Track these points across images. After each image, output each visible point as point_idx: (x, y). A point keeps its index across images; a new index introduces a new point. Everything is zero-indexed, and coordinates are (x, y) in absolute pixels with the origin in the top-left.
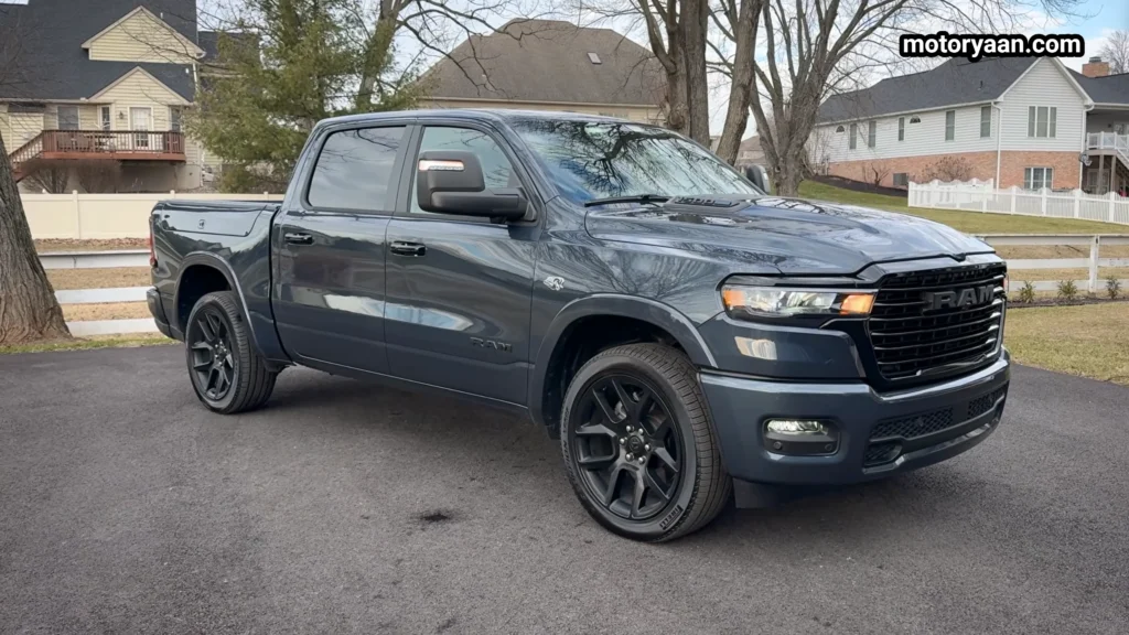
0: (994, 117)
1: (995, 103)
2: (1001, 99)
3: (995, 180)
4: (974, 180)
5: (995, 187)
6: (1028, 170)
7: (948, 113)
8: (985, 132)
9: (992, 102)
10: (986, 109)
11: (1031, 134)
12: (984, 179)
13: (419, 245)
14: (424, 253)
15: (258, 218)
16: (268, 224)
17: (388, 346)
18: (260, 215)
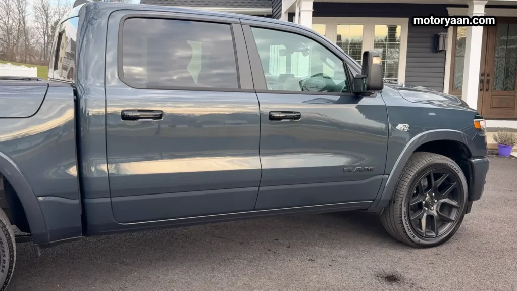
13: (295, 112)
14: (299, 118)
15: (46, 98)
16: (72, 103)
17: (261, 189)
18: (48, 94)
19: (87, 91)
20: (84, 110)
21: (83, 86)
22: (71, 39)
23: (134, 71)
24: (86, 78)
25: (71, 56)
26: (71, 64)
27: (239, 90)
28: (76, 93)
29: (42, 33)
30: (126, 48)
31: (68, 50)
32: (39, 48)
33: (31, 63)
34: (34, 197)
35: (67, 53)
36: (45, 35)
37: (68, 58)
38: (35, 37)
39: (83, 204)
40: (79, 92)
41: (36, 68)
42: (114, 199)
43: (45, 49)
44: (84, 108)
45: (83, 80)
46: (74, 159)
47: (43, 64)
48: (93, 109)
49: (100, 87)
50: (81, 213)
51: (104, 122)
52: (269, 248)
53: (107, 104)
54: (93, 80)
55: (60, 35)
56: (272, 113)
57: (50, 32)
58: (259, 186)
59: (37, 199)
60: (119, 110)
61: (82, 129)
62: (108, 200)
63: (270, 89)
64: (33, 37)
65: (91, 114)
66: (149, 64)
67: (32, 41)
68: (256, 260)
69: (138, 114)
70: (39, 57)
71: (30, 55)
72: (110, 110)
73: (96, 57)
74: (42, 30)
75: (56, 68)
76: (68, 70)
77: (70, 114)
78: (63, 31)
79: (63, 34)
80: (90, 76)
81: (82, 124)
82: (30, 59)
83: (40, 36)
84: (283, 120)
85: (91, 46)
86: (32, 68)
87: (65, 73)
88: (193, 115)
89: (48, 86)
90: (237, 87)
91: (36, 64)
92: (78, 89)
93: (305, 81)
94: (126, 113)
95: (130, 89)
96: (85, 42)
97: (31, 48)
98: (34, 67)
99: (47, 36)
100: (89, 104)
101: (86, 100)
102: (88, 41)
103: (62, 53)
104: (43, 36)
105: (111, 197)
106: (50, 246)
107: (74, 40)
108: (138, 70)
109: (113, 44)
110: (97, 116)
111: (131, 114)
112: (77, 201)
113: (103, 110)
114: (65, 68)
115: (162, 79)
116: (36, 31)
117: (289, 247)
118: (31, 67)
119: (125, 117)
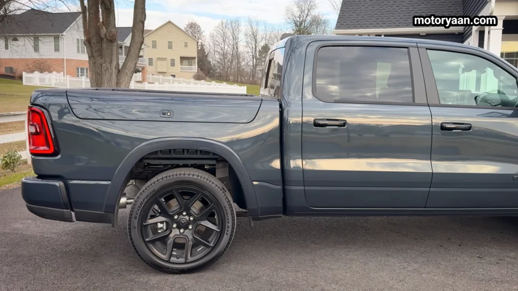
0: (61, 43)
1: (62, 35)
2: (64, 33)
3: (64, 72)
4: (54, 72)
5: (64, 75)
6: (78, 69)
7: (55, 38)
8: (57, 49)
9: (60, 34)
10: (57, 38)
11: (78, 51)
12: (58, 72)
13: (466, 124)
14: (470, 129)
15: (260, 109)
16: (278, 113)
17: (432, 189)
18: (261, 106)
19: (288, 104)
20: (286, 119)
21: (286, 100)
22: (278, 63)
23: (330, 89)
24: (289, 94)
25: (278, 77)
26: (278, 83)
27: (414, 104)
28: (281, 106)
29: (251, 57)
30: (320, 71)
31: (276, 72)
32: (248, 70)
33: (241, 83)
34: (250, 182)
35: (275, 75)
36: (253, 59)
37: (275, 79)
38: (245, 60)
39: (284, 190)
40: (283, 105)
41: (246, 87)
42: (307, 188)
43: (253, 70)
44: (286, 117)
45: (286, 95)
46: (278, 154)
47: (252, 84)
48: (293, 118)
49: (298, 101)
50: (282, 197)
51: (300, 130)
52: (442, 245)
53: (304, 115)
54: (293, 95)
55: (270, 61)
56: (443, 124)
57: (258, 55)
58: (430, 187)
59: (252, 184)
60: (312, 119)
61: (284, 134)
62: (302, 188)
63: (443, 102)
64: (244, 60)
65: (291, 123)
66: (341, 83)
67: (243, 63)
68: (427, 252)
69: (327, 122)
70: (249, 78)
71: (241, 76)
72: (305, 119)
73: (297, 78)
74: (251, 54)
75: (266, 87)
76: (275, 88)
77: (276, 122)
78: (273, 59)
79: (273, 61)
80: (291, 93)
81: (284, 130)
82: (241, 79)
83: (249, 59)
84: (454, 131)
85: (293, 70)
86: (243, 87)
87: (272, 91)
88: (381, 125)
89: (262, 100)
90: (412, 101)
91: (246, 84)
92: (282, 102)
93: (482, 96)
94: (317, 121)
95: (321, 102)
96: (289, 66)
97: (242, 70)
98: (244, 86)
99: (256, 59)
100: (290, 114)
101: (288, 111)
102: (291, 64)
103: (271, 75)
104: (252, 59)
105: (304, 186)
106: (259, 219)
107: (281, 64)
108: (334, 88)
109: (309, 67)
110: (295, 124)
111: (321, 122)
112: (280, 187)
113: (299, 120)
114: (272, 87)
115: (355, 95)
116: (247, 55)
117: (460, 245)
118: (241, 86)
119: (316, 124)
